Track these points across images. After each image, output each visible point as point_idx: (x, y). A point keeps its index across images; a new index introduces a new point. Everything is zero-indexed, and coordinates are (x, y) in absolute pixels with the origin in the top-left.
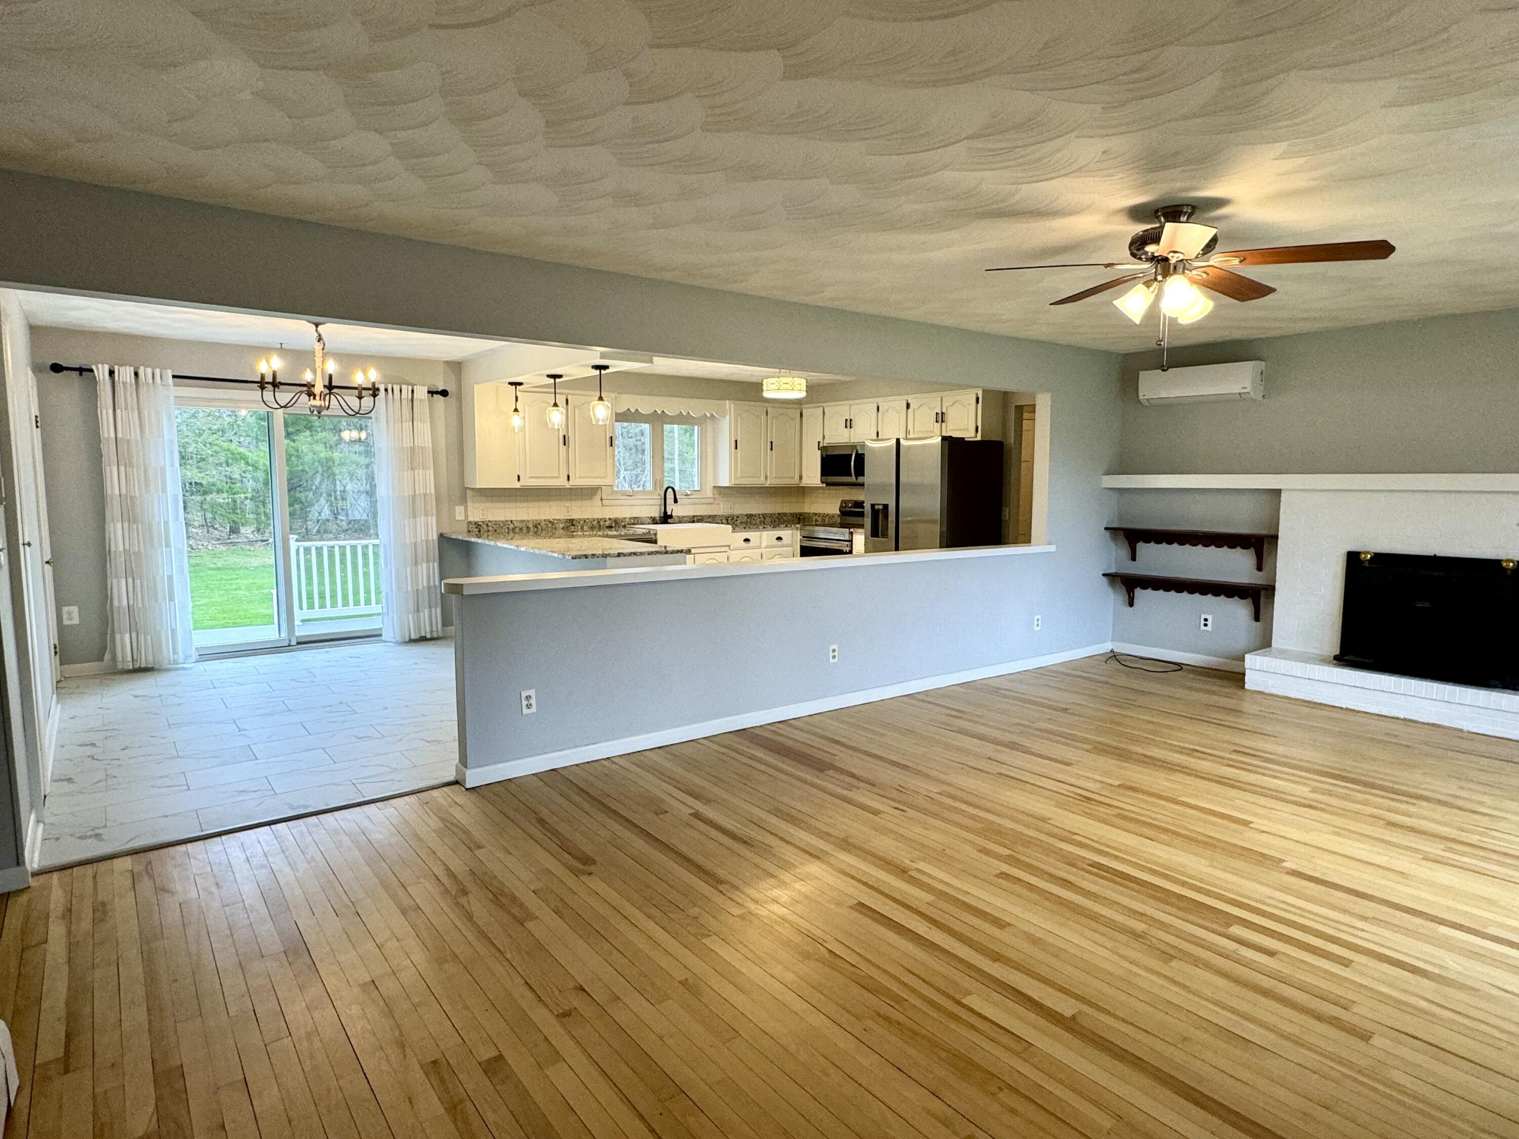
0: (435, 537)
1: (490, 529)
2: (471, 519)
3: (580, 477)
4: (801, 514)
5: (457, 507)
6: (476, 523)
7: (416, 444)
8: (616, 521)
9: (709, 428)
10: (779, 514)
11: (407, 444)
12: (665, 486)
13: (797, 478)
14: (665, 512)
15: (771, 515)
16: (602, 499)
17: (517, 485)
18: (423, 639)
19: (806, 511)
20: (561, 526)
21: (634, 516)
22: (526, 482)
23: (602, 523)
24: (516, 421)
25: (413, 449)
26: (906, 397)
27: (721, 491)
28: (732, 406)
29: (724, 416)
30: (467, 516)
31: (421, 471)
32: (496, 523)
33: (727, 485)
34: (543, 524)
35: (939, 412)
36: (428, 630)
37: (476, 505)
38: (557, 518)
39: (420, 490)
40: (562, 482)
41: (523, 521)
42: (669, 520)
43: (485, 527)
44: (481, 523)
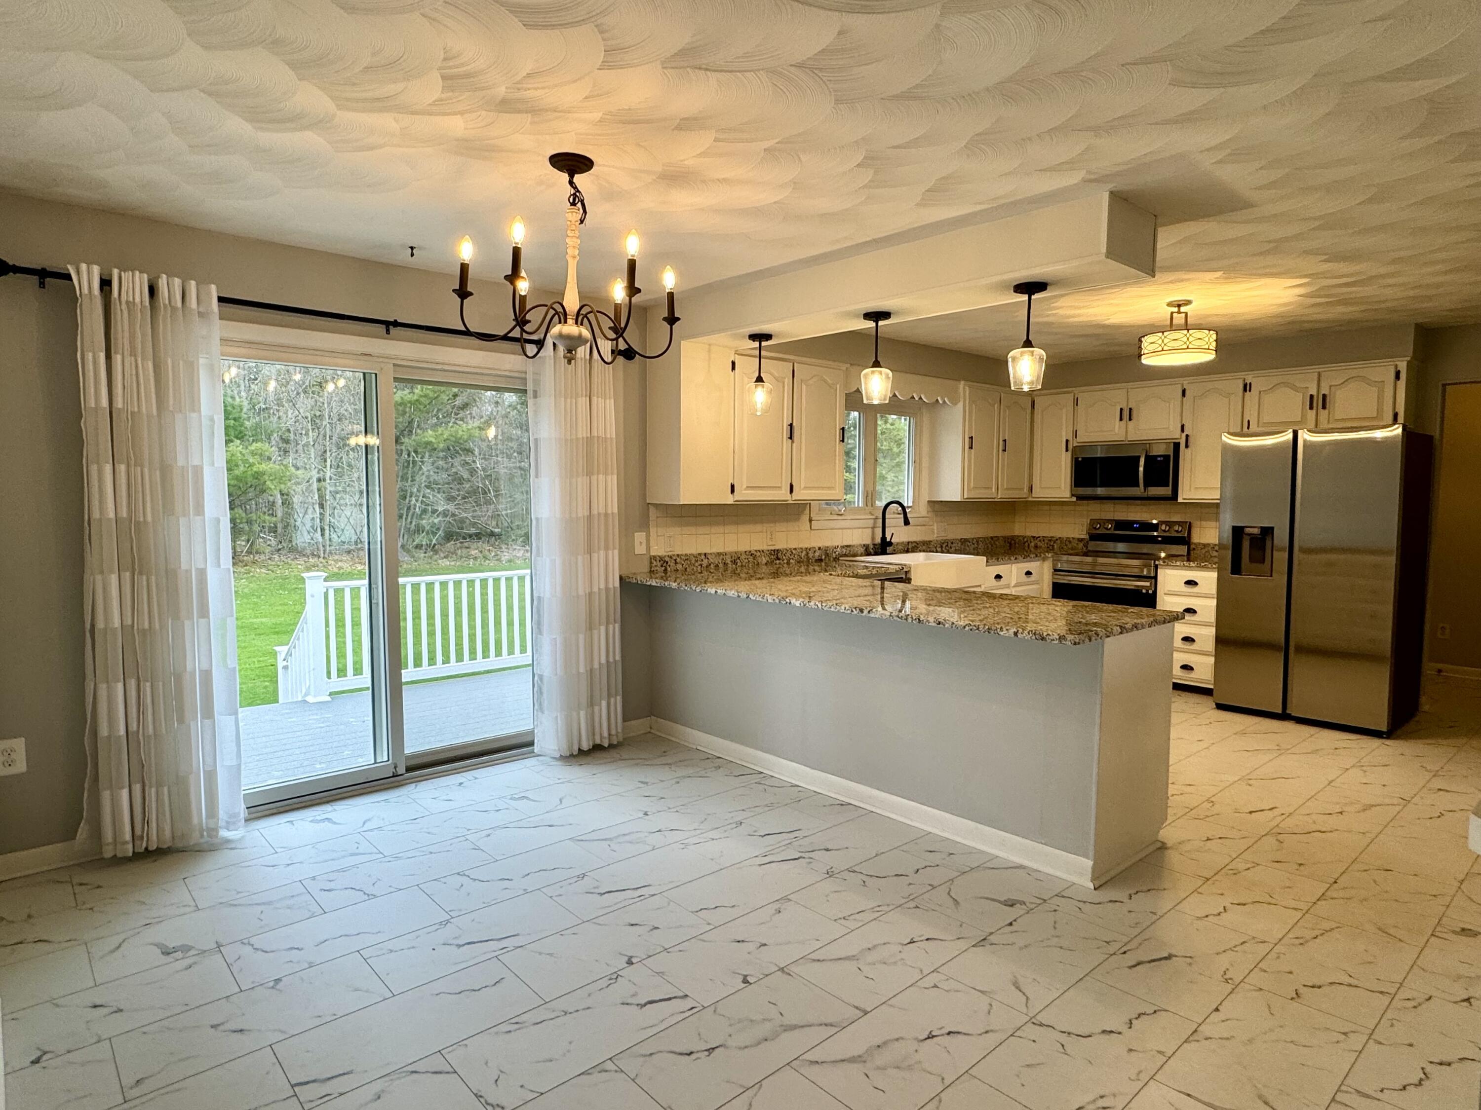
0: (617, 584)
1: (679, 567)
2: (652, 554)
3: (805, 488)
4: (1013, 538)
5: (636, 534)
6: (661, 559)
7: (595, 434)
8: (826, 551)
9: (926, 419)
10: (992, 538)
11: (583, 433)
12: (881, 504)
13: (1026, 490)
14: (884, 538)
15: (984, 539)
16: (811, 521)
17: (730, 500)
18: (597, 748)
19: (1016, 533)
20: (764, 561)
21: (845, 543)
22: (743, 495)
23: (811, 555)
24: (760, 396)
25: (589, 440)
27: (941, 508)
28: (967, 388)
29: (955, 403)
30: (648, 548)
31: (601, 477)
32: (687, 558)
33: (958, 498)
34: (743, 557)
36: (606, 734)
37: (661, 531)
38: (760, 548)
39: (599, 508)
40: (783, 495)
41: (719, 554)
42: (889, 549)
43: (672, 564)
44: (667, 559)
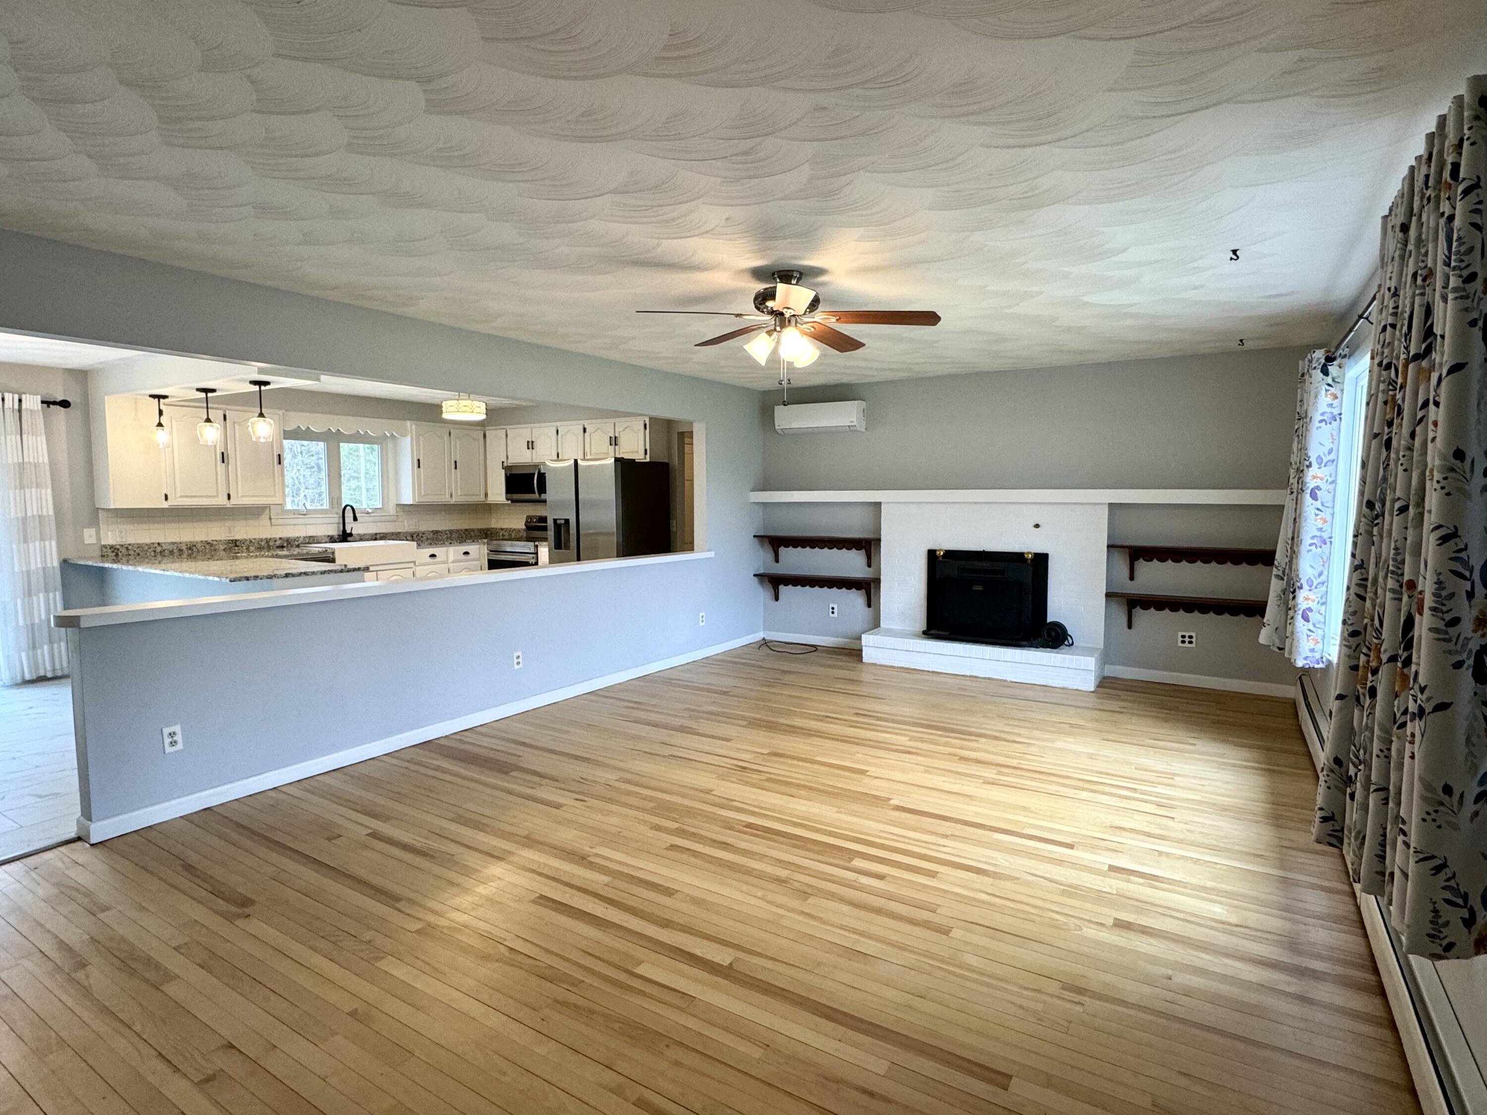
0: (56, 564)
1: (131, 552)
2: (103, 543)
3: (242, 496)
4: (488, 530)
5: (85, 530)
6: (112, 547)
7: (26, 460)
8: (288, 541)
9: (390, 446)
10: (466, 530)
11: (15, 460)
12: (343, 506)
13: (483, 496)
14: (344, 530)
15: (458, 531)
16: (270, 519)
17: (165, 505)
18: (41, 680)
19: (493, 526)
20: (222, 547)
21: (309, 535)
22: (173, 502)
23: (271, 543)
24: (161, 436)
25: (21, 466)
26: (582, 422)
27: (404, 508)
28: (414, 426)
29: (404, 436)
30: (99, 538)
31: (34, 490)
32: (139, 546)
33: (411, 503)
34: (199, 545)
35: (612, 436)
36: (48, 668)
37: (112, 527)
38: (218, 538)
39: (33, 510)
40: (222, 501)
41: (173, 543)
42: (349, 539)
43: (124, 551)
44: (118, 547)
